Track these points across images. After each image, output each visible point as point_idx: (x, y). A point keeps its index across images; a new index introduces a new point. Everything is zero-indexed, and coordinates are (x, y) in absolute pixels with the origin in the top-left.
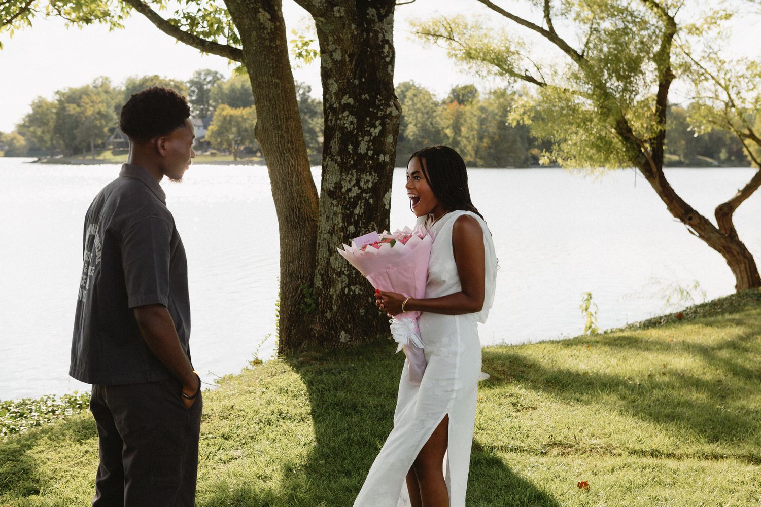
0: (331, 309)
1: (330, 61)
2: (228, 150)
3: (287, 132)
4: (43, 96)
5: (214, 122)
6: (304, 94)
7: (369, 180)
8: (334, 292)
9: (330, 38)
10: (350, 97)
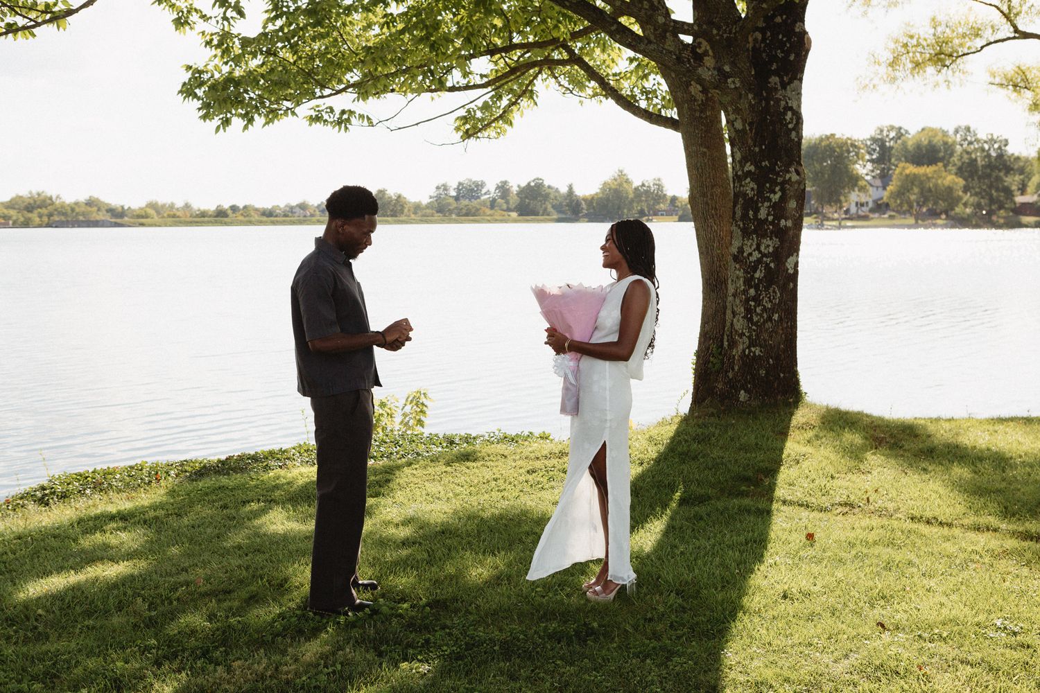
0: (733, 369)
1: (732, 130)
2: (909, 212)
5: (894, 183)
6: (1000, 148)
7: (769, 245)
8: (736, 352)
9: (729, 108)
10: (751, 164)
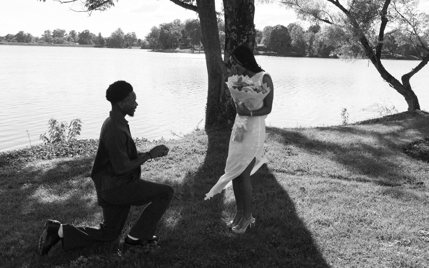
0: (225, 111)
1: (227, 11)
4: (156, 26)
9: (227, 2)
10: (235, 26)
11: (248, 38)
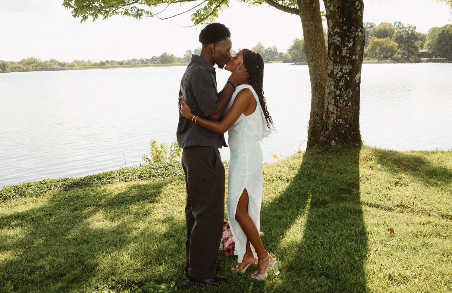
0: (328, 130)
1: (328, 11)
2: (376, 57)
3: (316, 47)
4: (298, 38)
5: (370, 45)
6: (412, 30)
7: (347, 68)
8: (330, 122)
10: (338, 28)
11: (354, 41)
